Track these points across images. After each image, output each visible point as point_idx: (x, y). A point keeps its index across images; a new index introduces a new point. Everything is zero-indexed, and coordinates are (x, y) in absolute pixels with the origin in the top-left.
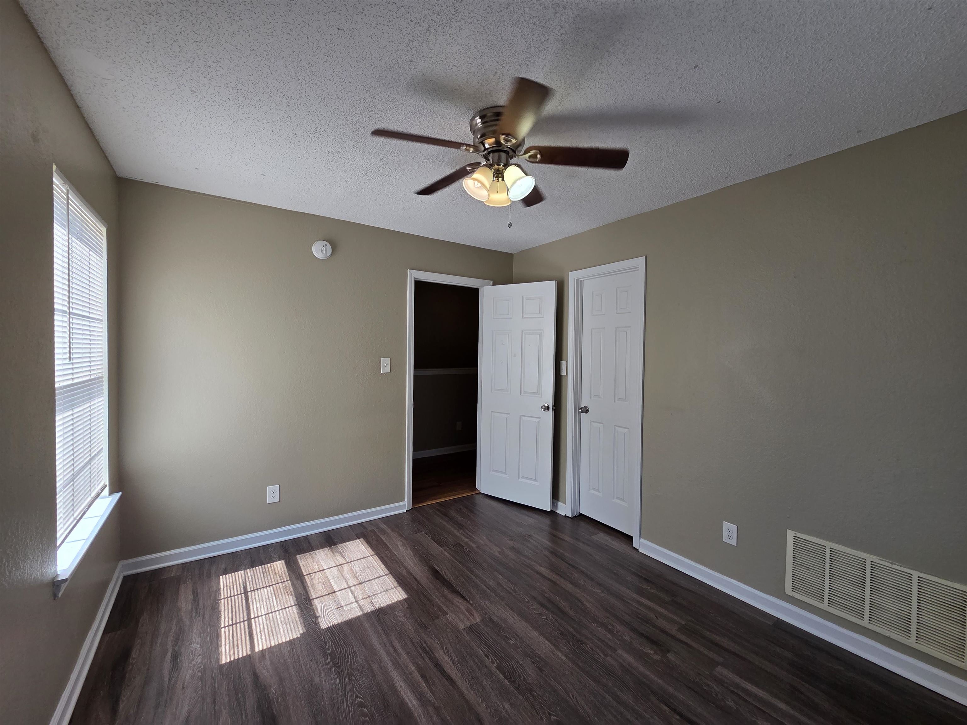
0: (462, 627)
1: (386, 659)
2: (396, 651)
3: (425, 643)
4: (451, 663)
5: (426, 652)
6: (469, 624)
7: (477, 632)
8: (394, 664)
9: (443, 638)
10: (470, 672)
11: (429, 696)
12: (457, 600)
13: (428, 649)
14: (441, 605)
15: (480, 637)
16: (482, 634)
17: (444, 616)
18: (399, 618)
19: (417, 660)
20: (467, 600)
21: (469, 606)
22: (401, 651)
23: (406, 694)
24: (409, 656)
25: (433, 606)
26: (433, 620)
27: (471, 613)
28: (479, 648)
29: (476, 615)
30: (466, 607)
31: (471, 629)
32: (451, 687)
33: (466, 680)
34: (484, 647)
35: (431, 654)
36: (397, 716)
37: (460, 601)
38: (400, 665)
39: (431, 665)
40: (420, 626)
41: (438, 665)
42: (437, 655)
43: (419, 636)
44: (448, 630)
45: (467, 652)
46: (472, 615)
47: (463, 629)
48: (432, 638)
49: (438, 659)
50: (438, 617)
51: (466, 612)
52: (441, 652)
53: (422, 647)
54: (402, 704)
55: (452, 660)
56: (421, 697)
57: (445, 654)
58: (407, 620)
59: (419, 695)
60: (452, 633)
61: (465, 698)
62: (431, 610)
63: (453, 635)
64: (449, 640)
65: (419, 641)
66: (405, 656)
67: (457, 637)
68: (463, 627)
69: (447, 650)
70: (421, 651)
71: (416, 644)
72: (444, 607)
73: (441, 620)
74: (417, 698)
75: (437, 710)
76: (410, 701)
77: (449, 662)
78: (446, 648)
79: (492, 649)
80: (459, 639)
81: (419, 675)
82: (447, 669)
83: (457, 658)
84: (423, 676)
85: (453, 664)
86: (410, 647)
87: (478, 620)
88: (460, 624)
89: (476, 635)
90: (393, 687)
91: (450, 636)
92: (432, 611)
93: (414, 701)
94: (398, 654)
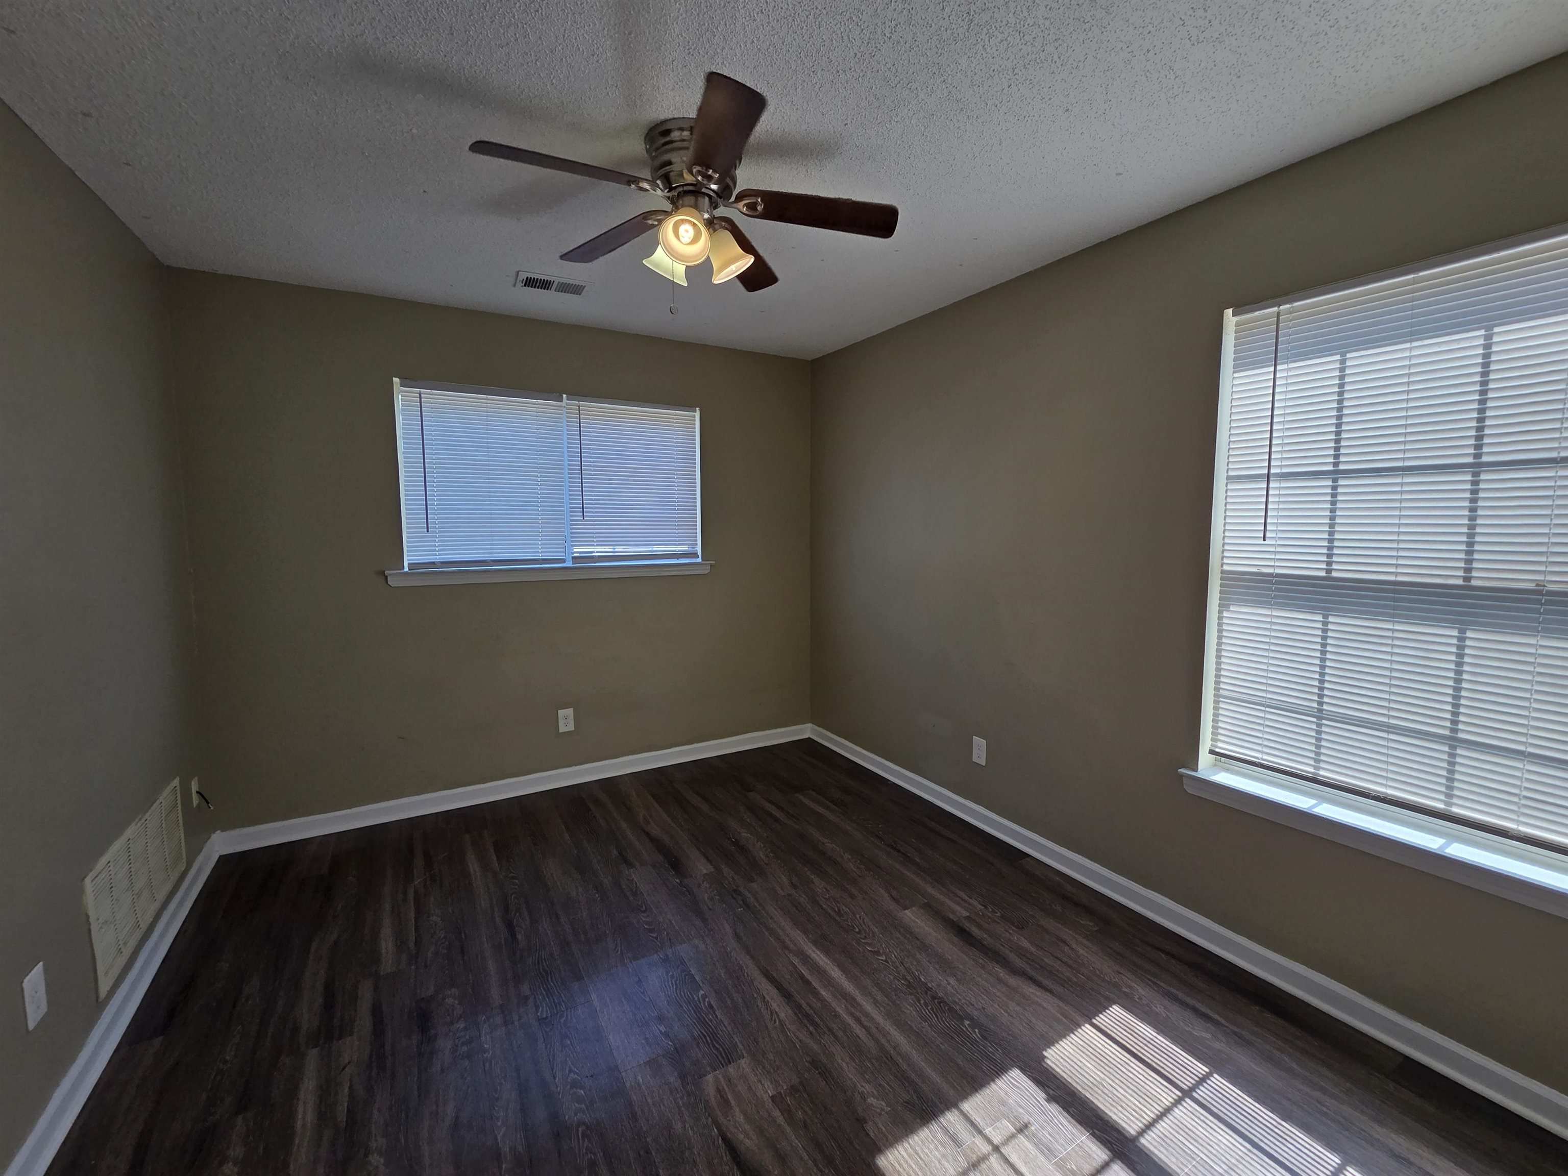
0: (745, 1063)
1: (868, 1007)
2: (858, 1020)
3: (811, 1033)
4: (768, 998)
5: (807, 1016)
6: (731, 1069)
7: (717, 1049)
8: (854, 999)
9: (781, 1041)
10: (740, 986)
11: (796, 961)
12: (748, 1141)
13: (806, 1021)
14: (786, 1126)
15: (715, 1040)
16: (709, 1045)
17: (780, 1093)
18: (875, 1092)
19: (819, 1005)
20: (725, 1140)
21: (722, 1119)
22: (849, 1020)
23: (826, 963)
24: (833, 1012)
25: (805, 1123)
26: (801, 1083)
27: (721, 1096)
28: (721, 1021)
29: (710, 1091)
30: (730, 1118)
31: (728, 1057)
32: (769, 968)
33: (748, 976)
34: (711, 1021)
35: (799, 1013)
36: (830, 942)
37: (741, 1136)
38: (844, 999)
39: (798, 998)
40: (826, 1070)
41: (787, 996)
42: (790, 1011)
43: (825, 1046)
44: (771, 1056)
45: (741, 1015)
46: (719, 1091)
47: (744, 1058)
48: (800, 1041)
49: (788, 1004)
50: (793, 1089)
51: (733, 1103)
52: (782, 1015)
53: (816, 1025)
54: (827, 953)
55: (766, 1003)
56: (806, 959)
57: (776, 1013)
58: (855, 1086)
59: (809, 961)
60: (764, 1049)
61: (752, 957)
62: (810, 1112)
63: (763, 1046)
64: (770, 1036)
65: (822, 1036)
66: (840, 1011)
67: (756, 1041)
68: (742, 1062)
69: (773, 1019)
70: (817, 1019)
71: (826, 1030)
72: (781, 1120)
73: (785, 1082)
74: (811, 959)
75: (786, 947)
76: (818, 955)
77: (769, 1000)
78: (775, 1022)
79: (698, 1017)
80: (752, 1038)
81: (813, 983)
82: (774, 991)
83: (758, 1006)
84: (807, 982)
85: (764, 997)
86: (835, 1026)
87: (710, 1077)
88: (748, 1070)
89: (720, 1045)
90: (845, 970)
91: (768, 1044)
92: (807, 1109)
93: (813, 955)
94: (852, 1015)
